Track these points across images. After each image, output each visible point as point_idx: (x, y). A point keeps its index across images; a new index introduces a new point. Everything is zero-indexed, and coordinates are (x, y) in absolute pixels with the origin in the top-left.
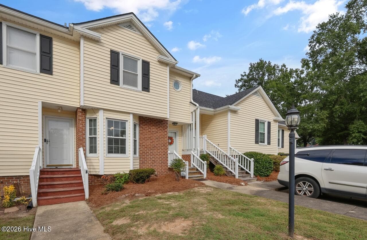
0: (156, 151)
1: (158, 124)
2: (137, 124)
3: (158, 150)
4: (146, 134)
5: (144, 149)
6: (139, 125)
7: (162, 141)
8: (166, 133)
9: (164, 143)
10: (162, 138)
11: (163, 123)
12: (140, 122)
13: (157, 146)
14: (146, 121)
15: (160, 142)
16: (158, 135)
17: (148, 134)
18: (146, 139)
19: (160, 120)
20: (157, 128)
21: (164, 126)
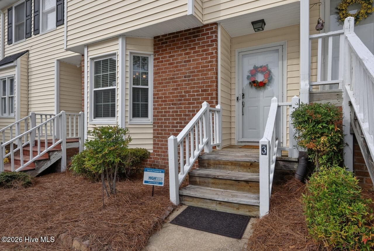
1: (190, 41)
4: (165, 72)
6: (153, 56)
7: (201, 81)
8: (212, 58)
9: (204, 86)
10: (200, 73)
11: (203, 35)
12: (154, 49)
13: (187, 94)
14: (164, 44)
15: (195, 84)
16: (189, 69)
17: (168, 71)
18: (165, 83)
19: (194, 31)
20: (188, 51)
21: (206, 40)
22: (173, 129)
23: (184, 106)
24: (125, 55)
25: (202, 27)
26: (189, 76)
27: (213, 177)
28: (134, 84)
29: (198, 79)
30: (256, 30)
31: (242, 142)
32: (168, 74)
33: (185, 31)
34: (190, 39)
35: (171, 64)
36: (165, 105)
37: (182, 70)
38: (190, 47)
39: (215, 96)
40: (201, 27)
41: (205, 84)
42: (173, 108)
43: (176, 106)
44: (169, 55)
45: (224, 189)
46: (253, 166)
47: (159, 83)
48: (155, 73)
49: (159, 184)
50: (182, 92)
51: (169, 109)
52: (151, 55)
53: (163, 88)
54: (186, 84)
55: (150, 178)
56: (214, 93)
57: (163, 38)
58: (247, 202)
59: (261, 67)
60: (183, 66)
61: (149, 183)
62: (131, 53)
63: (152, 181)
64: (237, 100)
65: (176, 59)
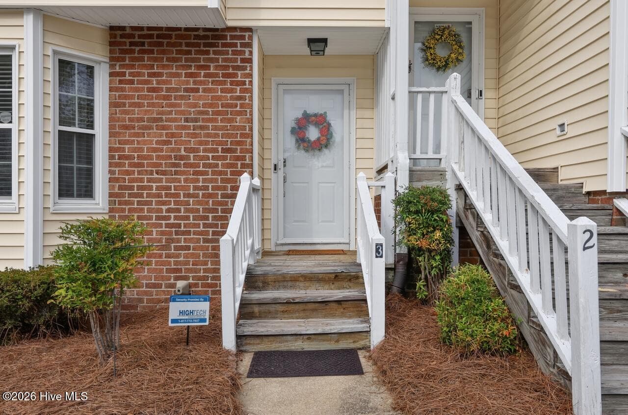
0: (186, 180)
1: (197, 52)
2: (99, 63)
3: (196, 173)
4: (139, 105)
5: (128, 173)
6: (108, 66)
7: (221, 132)
8: (242, 91)
9: (228, 141)
10: (220, 118)
11: (224, 45)
12: (111, 52)
13: (192, 155)
14: (137, 46)
15: (208, 135)
16: (195, 105)
17: (146, 104)
18: (139, 129)
19: (206, 33)
20: (193, 70)
21: (231, 57)
22: (160, 222)
23: (184, 177)
24: (40, 57)
25: (223, 30)
26: (196, 120)
27: (285, 302)
28: (61, 123)
29: (215, 128)
30: (313, 53)
31: (282, 245)
32: (146, 111)
33: (187, 29)
34: (198, 48)
35: (153, 90)
36: (139, 173)
37: (179, 105)
38: (198, 64)
39: (249, 162)
40: (221, 29)
41: (230, 138)
42: (160, 180)
43: (167, 177)
44: (148, 71)
45: (303, 318)
46: (339, 278)
47: (123, 126)
48: (113, 105)
49: (199, 322)
50: (179, 150)
51: (150, 182)
52: (100, 64)
53: (133, 137)
54: (188, 135)
55: (181, 313)
56: (247, 156)
57: (133, 32)
58: (352, 328)
59: (315, 115)
60: (182, 97)
61: (181, 323)
62: (55, 52)
63: (187, 317)
64: (275, 169)
65: (165, 82)
